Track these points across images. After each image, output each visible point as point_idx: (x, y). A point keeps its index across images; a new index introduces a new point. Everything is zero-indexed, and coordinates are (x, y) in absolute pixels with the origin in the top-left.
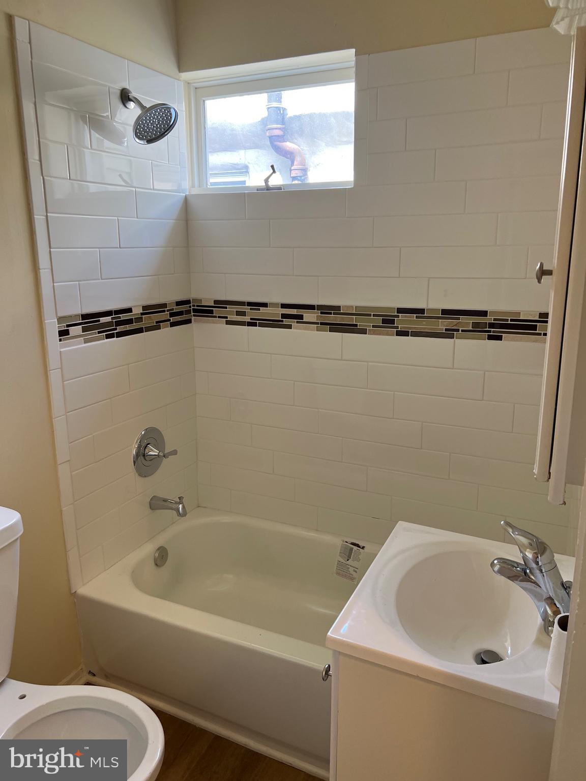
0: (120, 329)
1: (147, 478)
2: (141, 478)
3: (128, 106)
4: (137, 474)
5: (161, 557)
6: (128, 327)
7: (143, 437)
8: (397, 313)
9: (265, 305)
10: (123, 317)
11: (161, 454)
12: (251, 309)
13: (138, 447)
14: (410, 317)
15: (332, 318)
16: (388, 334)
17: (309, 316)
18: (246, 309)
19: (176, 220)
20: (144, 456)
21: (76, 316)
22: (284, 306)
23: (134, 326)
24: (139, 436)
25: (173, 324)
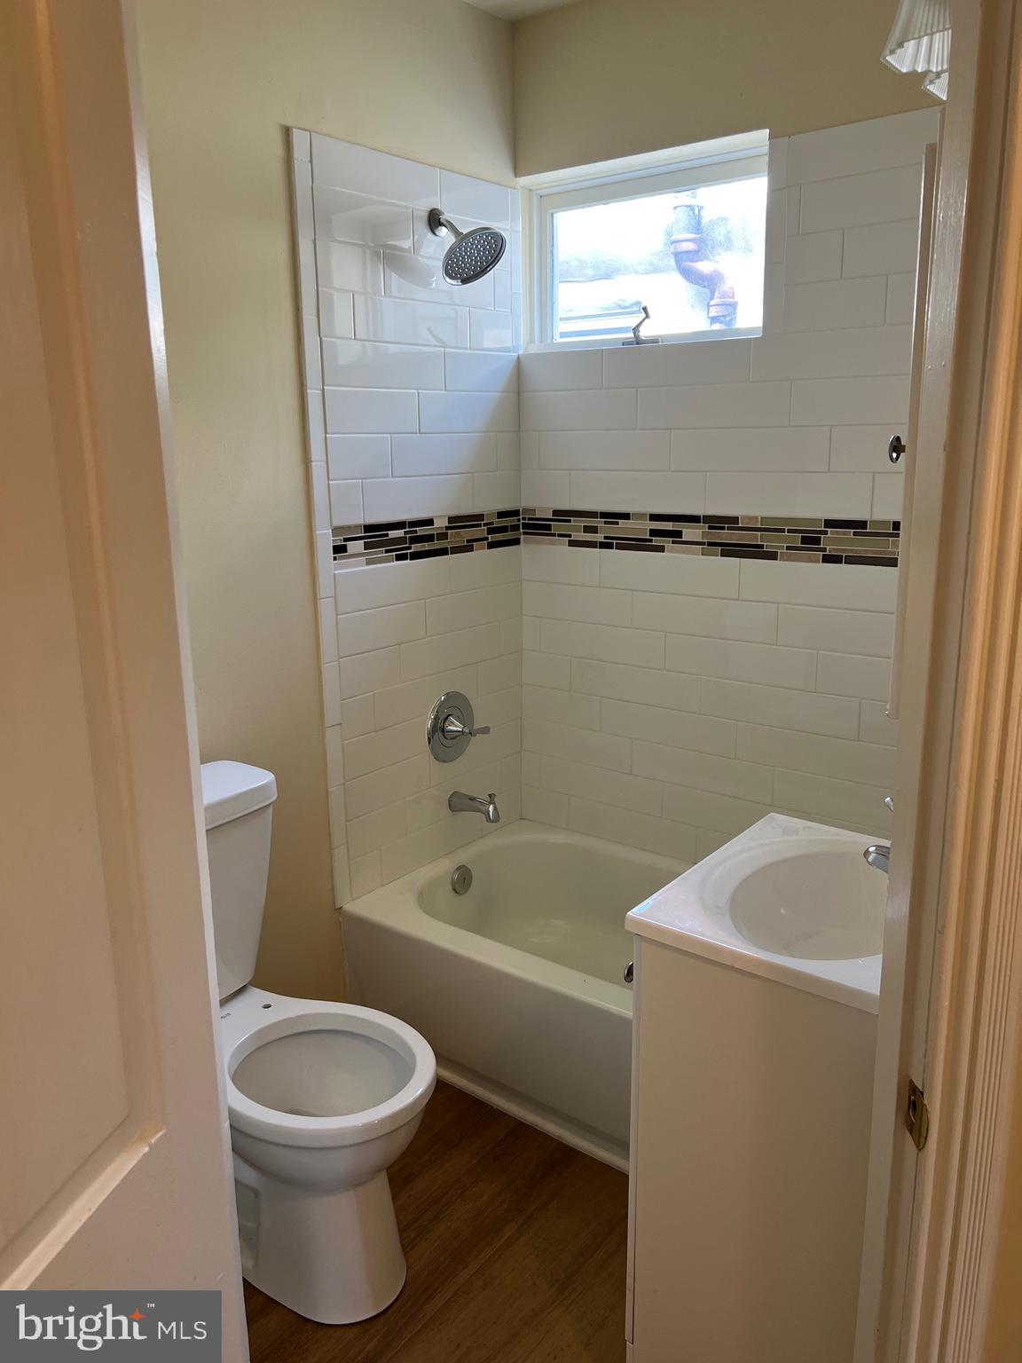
0: (415, 548)
1: (445, 764)
2: (437, 762)
3: (437, 233)
4: (432, 756)
5: (462, 880)
6: (427, 546)
7: (442, 705)
8: (825, 527)
9: (626, 516)
10: (421, 531)
11: (467, 730)
12: (605, 523)
13: (435, 719)
14: (845, 533)
15: (726, 536)
16: (810, 560)
17: (690, 532)
18: (599, 522)
19: (503, 392)
20: (443, 730)
21: (357, 526)
22: (654, 517)
23: (436, 545)
24: (436, 703)
25: (492, 545)
